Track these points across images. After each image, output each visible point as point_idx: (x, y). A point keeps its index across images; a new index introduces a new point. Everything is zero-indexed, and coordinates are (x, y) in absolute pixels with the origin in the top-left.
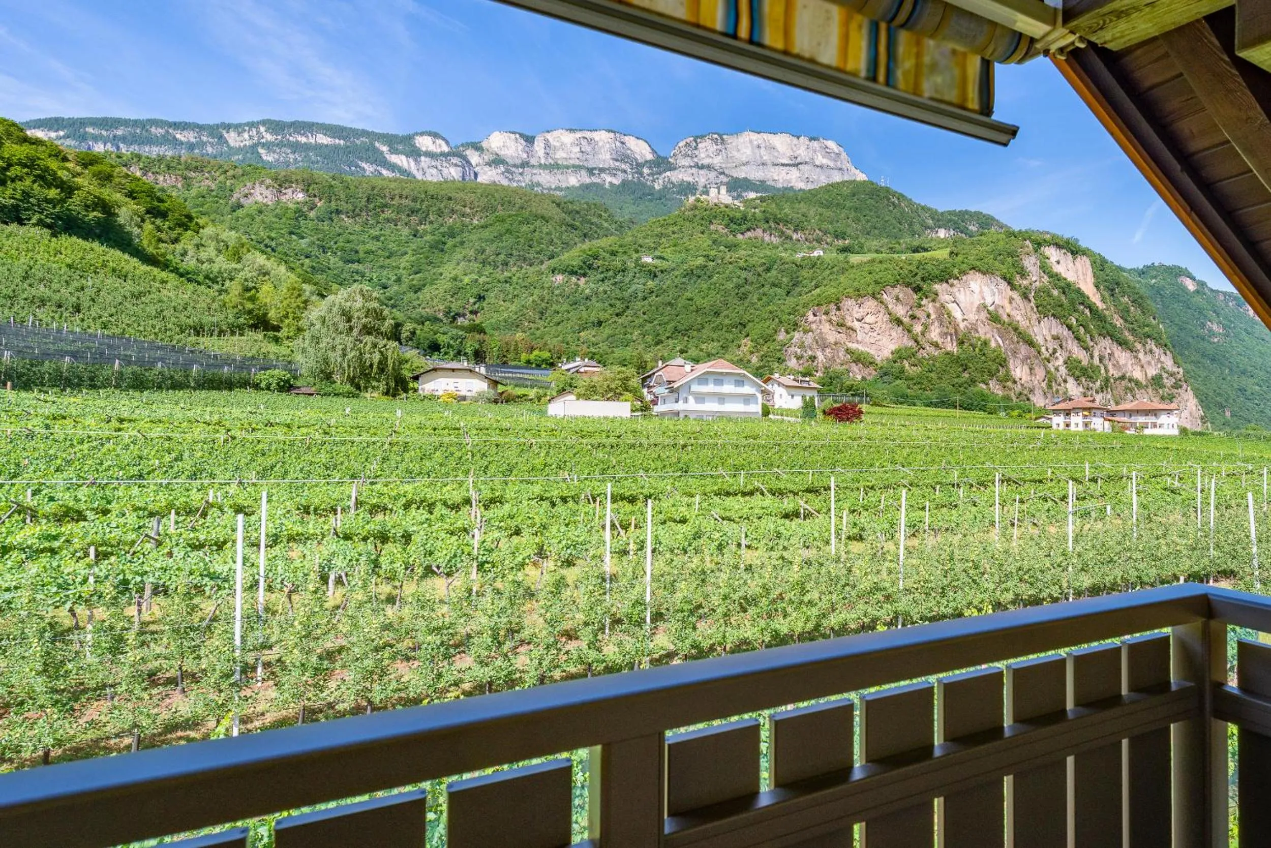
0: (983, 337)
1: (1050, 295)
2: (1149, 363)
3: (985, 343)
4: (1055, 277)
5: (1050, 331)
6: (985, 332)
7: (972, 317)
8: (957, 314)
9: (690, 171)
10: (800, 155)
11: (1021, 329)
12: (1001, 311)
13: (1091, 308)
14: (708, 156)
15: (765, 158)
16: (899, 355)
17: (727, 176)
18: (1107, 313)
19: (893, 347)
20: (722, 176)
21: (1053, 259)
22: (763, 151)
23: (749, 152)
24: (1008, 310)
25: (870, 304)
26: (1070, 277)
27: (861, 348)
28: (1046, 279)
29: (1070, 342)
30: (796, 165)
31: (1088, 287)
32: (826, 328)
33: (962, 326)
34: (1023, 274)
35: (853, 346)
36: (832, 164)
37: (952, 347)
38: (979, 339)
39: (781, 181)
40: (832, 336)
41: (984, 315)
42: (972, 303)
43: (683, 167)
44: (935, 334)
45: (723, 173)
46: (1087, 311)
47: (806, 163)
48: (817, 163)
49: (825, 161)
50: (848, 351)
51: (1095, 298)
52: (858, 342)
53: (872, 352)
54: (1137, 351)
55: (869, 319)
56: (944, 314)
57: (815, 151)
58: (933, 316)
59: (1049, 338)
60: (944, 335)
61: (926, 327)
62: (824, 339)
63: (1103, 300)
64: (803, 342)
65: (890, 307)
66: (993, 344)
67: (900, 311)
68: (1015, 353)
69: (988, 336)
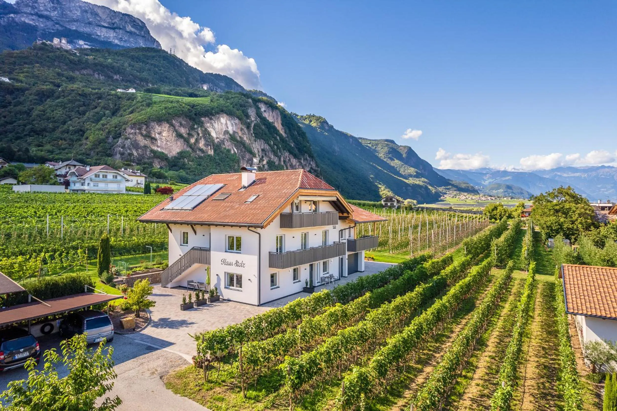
0: (227, 148)
1: (261, 128)
2: (306, 165)
3: (229, 151)
4: (264, 120)
5: (261, 147)
6: (228, 145)
7: (222, 137)
8: (214, 134)
9: (31, 17)
10: (115, 23)
11: (246, 145)
12: (236, 135)
13: (280, 136)
14: (46, 10)
15: (90, 20)
16: (181, 155)
17: (62, 26)
18: (287, 139)
19: (178, 150)
20: (57, 26)
21: (263, 110)
22: (89, 15)
23: (79, 14)
24: (240, 135)
25: (166, 126)
26: (271, 120)
27: (159, 150)
28: (258, 119)
29: (270, 153)
30: (114, 29)
31: (279, 126)
32: (139, 138)
33: (216, 141)
34: (248, 116)
35: (155, 148)
36: (138, 32)
37: (211, 152)
38: (225, 148)
39: (102, 37)
40: (142, 142)
41: (227, 136)
42: (222, 129)
43: (25, 13)
44: (202, 144)
45: (57, 23)
46: (278, 138)
47: (120, 29)
48: (128, 30)
49: (133, 30)
50: (152, 151)
51: (282, 132)
52: (158, 147)
53: (166, 153)
54: (301, 159)
55: (165, 134)
56: (207, 133)
57: (126, 22)
58: (201, 135)
59: (260, 150)
60: (206, 145)
61: (197, 141)
62: (138, 144)
63: (285, 133)
64: (125, 145)
65: (177, 128)
66: (232, 152)
67: (183, 131)
68: (243, 158)
69: (230, 147)
